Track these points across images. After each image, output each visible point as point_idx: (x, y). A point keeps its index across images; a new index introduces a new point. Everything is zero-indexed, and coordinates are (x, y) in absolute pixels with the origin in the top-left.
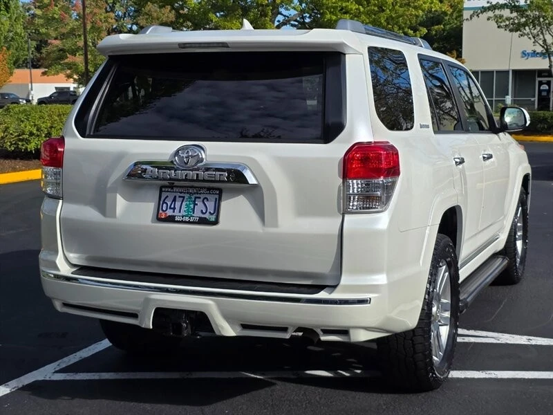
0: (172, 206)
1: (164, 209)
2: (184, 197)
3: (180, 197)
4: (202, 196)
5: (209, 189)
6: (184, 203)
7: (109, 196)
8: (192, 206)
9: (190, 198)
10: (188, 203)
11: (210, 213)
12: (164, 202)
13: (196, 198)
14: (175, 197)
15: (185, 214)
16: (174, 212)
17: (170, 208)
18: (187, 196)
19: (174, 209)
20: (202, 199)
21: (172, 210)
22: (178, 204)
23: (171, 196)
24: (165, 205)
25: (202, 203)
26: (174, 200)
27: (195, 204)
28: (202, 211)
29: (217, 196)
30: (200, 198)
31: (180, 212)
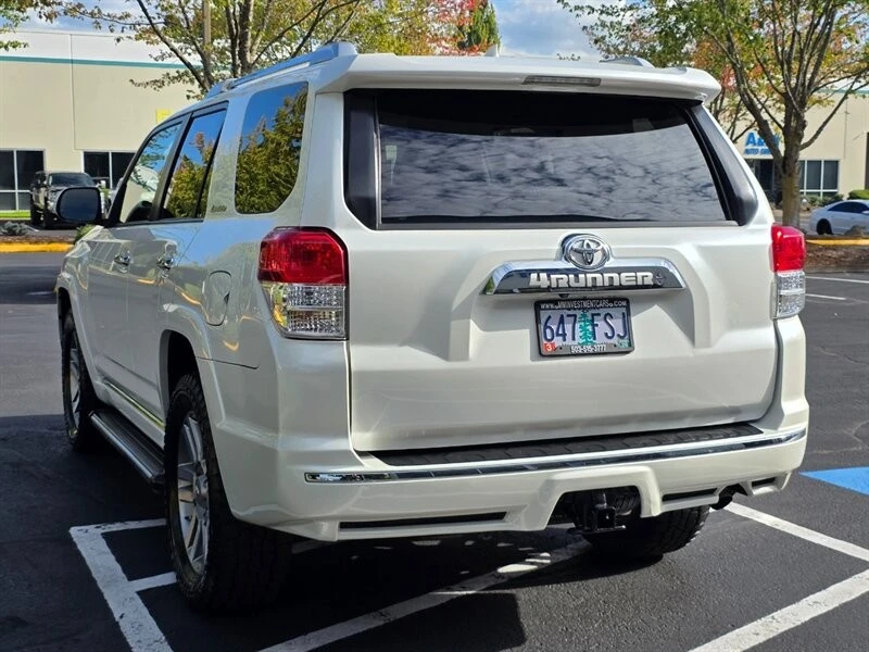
0: (560, 332)
1: (549, 337)
2: (575, 316)
3: (568, 316)
4: (603, 312)
5: (611, 300)
6: (577, 325)
7: (455, 325)
8: (590, 328)
9: (584, 316)
10: (582, 324)
11: (619, 335)
12: (546, 327)
13: (593, 315)
14: (562, 316)
15: (581, 341)
16: (564, 340)
17: (558, 335)
18: (579, 313)
19: (564, 335)
20: (602, 316)
21: (561, 338)
22: (568, 327)
23: (556, 316)
24: (548, 331)
25: (603, 322)
26: (562, 321)
27: (594, 326)
28: (606, 334)
29: (624, 310)
30: (599, 315)
31: (574, 339)
